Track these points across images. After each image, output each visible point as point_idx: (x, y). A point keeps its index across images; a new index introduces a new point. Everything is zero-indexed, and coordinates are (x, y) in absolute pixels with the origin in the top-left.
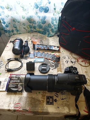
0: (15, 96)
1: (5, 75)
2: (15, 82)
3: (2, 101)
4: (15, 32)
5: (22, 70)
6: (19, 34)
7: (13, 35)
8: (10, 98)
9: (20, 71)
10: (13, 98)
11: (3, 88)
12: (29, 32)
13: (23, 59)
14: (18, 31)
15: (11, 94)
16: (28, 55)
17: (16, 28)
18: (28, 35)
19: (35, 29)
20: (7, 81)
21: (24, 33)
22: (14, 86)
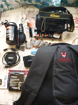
0: (16, 93)
1: (3, 71)
2: (15, 81)
3: (6, 98)
4: (5, 7)
5: (20, 65)
6: (11, 9)
7: (4, 11)
8: (13, 95)
9: (18, 67)
10: (15, 95)
11: (4, 86)
12: (23, 6)
13: (20, 51)
14: (8, 5)
15: (13, 92)
16: (24, 45)
17: (5, 1)
18: (22, 11)
19: (31, 2)
20: (7, 78)
21: (17, 8)
22: (15, 85)
